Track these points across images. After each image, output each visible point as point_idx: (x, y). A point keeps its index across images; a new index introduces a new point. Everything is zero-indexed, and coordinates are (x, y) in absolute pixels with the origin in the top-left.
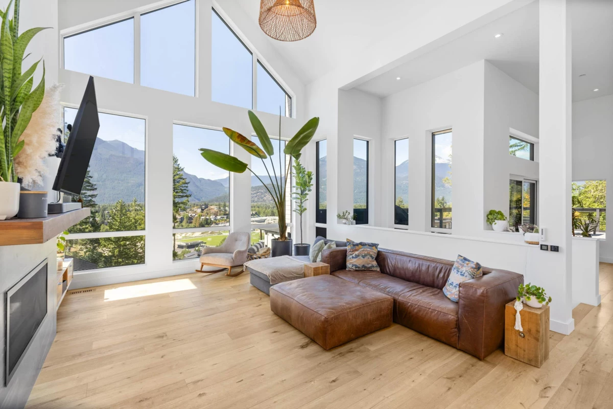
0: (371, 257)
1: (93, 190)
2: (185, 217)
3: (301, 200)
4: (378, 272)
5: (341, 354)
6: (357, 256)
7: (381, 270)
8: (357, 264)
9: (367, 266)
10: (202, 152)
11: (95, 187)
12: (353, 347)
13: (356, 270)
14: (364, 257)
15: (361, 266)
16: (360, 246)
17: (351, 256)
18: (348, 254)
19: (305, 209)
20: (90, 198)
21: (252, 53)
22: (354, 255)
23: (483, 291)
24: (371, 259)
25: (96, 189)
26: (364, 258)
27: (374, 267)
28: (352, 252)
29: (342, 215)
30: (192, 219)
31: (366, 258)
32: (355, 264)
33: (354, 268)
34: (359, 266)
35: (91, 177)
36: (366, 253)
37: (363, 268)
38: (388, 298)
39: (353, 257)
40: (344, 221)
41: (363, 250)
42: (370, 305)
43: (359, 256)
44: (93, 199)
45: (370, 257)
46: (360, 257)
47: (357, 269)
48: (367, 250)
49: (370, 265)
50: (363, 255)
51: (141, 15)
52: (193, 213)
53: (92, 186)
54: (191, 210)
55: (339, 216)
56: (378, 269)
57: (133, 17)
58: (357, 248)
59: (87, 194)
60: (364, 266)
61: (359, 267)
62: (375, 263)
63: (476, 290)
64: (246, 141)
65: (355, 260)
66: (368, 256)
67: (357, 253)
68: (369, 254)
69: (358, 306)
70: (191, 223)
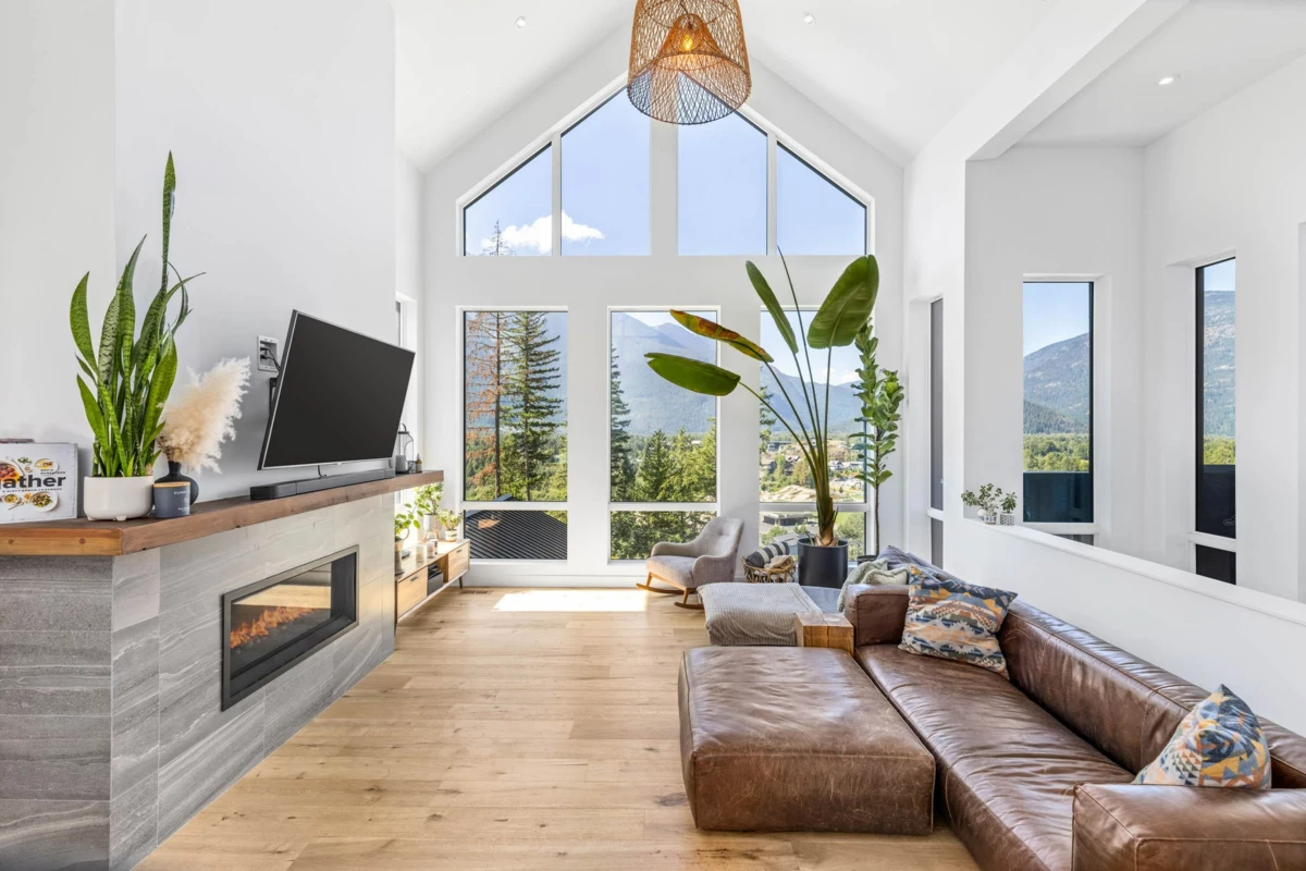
0: (973, 625)
1: (625, 413)
2: (778, 462)
3: (877, 452)
4: (998, 674)
5: (723, 854)
6: (929, 618)
7: (1008, 667)
8: (928, 641)
9: (958, 649)
10: (650, 359)
11: (627, 408)
12: (766, 849)
13: (925, 655)
14: (948, 623)
15: (937, 648)
16: (942, 591)
17: (914, 615)
18: (912, 606)
19: (888, 474)
20: (620, 427)
21: (766, 134)
22: (921, 613)
23: (1132, 842)
24: (970, 633)
25: (629, 411)
26: (948, 625)
27: (981, 656)
28: (919, 603)
29: (978, 494)
30: (791, 465)
31: (955, 627)
32: (920, 636)
33: (919, 649)
34: (932, 645)
35: (622, 392)
36: (957, 613)
37: (946, 654)
38: (916, 754)
39: (918, 619)
40: (981, 512)
41: (950, 605)
42: (840, 759)
43: (933, 618)
44: (625, 429)
45: (967, 627)
46: (938, 621)
47: (927, 651)
48: (960, 607)
49: (966, 650)
50: (948, 617)
51: (563, 135)
52: (794, 454)
53: (623, 408)
54: (789, 448)
55: (968, 498)
56: (1001, 666)
57: (550, 144)
58: (933, 594)
59: (617, 421)
60: (945, 648)
61: (932, 649)
62: (990, 646)
63: (1114, 827)
64: (718, 331)
65: (921, 626)
66: (964, 624)
67: (929, 608)
68: (965, 617)
69: (796, 751)
70: (790, 473)
